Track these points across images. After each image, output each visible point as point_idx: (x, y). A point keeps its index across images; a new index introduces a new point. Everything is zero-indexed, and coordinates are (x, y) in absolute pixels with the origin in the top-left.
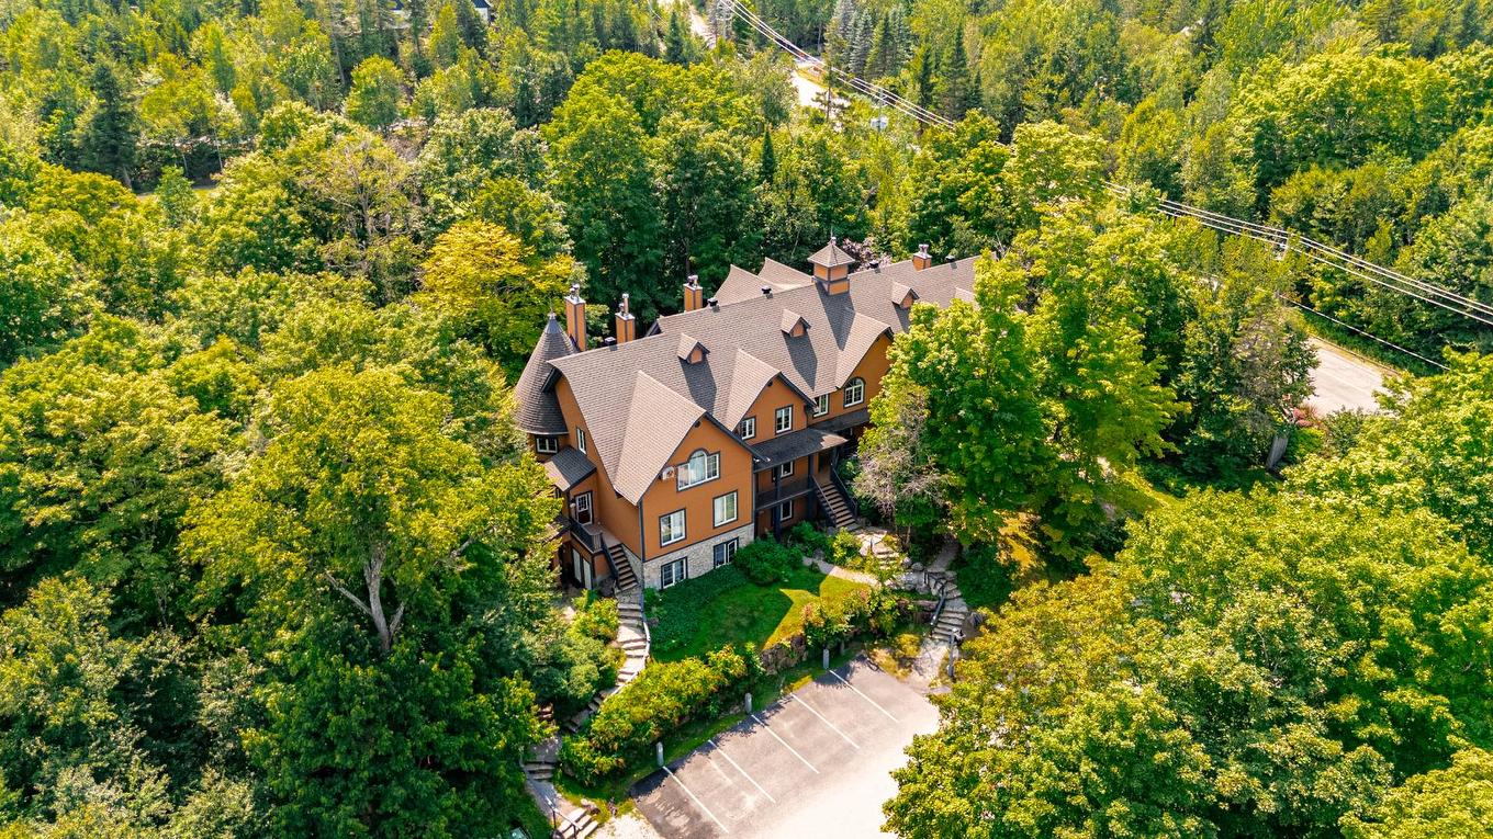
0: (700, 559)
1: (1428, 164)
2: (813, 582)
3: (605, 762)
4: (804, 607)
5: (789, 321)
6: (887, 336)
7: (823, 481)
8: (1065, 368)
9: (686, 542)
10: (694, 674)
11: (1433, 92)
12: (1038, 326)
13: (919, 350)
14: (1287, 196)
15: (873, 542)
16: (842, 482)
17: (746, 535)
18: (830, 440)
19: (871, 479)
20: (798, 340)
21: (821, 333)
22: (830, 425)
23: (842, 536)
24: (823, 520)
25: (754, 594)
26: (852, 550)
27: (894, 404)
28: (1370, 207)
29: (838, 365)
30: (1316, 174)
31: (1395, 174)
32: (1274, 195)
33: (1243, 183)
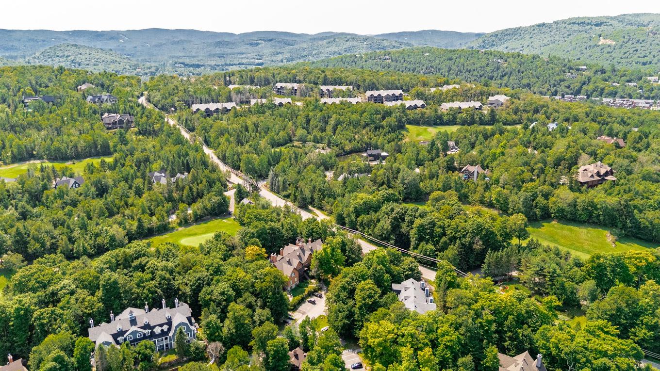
0: (294, 286)
1: (377, 214)
2: (307, 287)
3: (292, 308)
4: (307, 290)
5: (298, 254)
6: (311, 254)
7: (305, 275)
8: (333, 255)
9: (292, 284)
10: (298, 298)
11: (379, 202)
12: (329, 251)
13: (316, 256)
14: (360, 219)
15: (313, 281)
16: (308, 274)
17: (298, 282)
18: (306, 269)
19: (312, 273)
20: (299, 256)
21: (302, 255)
22: (305, 267)
23: (309, 281)
24: (306, 279)
25: (301, 289)
26: (311, 282)
27: (314, 263)
28: (371, 221)
29: (305, 259)
30: (363, 216)
31: (374, 216)
32: (358, 219)
33: (353, 217)
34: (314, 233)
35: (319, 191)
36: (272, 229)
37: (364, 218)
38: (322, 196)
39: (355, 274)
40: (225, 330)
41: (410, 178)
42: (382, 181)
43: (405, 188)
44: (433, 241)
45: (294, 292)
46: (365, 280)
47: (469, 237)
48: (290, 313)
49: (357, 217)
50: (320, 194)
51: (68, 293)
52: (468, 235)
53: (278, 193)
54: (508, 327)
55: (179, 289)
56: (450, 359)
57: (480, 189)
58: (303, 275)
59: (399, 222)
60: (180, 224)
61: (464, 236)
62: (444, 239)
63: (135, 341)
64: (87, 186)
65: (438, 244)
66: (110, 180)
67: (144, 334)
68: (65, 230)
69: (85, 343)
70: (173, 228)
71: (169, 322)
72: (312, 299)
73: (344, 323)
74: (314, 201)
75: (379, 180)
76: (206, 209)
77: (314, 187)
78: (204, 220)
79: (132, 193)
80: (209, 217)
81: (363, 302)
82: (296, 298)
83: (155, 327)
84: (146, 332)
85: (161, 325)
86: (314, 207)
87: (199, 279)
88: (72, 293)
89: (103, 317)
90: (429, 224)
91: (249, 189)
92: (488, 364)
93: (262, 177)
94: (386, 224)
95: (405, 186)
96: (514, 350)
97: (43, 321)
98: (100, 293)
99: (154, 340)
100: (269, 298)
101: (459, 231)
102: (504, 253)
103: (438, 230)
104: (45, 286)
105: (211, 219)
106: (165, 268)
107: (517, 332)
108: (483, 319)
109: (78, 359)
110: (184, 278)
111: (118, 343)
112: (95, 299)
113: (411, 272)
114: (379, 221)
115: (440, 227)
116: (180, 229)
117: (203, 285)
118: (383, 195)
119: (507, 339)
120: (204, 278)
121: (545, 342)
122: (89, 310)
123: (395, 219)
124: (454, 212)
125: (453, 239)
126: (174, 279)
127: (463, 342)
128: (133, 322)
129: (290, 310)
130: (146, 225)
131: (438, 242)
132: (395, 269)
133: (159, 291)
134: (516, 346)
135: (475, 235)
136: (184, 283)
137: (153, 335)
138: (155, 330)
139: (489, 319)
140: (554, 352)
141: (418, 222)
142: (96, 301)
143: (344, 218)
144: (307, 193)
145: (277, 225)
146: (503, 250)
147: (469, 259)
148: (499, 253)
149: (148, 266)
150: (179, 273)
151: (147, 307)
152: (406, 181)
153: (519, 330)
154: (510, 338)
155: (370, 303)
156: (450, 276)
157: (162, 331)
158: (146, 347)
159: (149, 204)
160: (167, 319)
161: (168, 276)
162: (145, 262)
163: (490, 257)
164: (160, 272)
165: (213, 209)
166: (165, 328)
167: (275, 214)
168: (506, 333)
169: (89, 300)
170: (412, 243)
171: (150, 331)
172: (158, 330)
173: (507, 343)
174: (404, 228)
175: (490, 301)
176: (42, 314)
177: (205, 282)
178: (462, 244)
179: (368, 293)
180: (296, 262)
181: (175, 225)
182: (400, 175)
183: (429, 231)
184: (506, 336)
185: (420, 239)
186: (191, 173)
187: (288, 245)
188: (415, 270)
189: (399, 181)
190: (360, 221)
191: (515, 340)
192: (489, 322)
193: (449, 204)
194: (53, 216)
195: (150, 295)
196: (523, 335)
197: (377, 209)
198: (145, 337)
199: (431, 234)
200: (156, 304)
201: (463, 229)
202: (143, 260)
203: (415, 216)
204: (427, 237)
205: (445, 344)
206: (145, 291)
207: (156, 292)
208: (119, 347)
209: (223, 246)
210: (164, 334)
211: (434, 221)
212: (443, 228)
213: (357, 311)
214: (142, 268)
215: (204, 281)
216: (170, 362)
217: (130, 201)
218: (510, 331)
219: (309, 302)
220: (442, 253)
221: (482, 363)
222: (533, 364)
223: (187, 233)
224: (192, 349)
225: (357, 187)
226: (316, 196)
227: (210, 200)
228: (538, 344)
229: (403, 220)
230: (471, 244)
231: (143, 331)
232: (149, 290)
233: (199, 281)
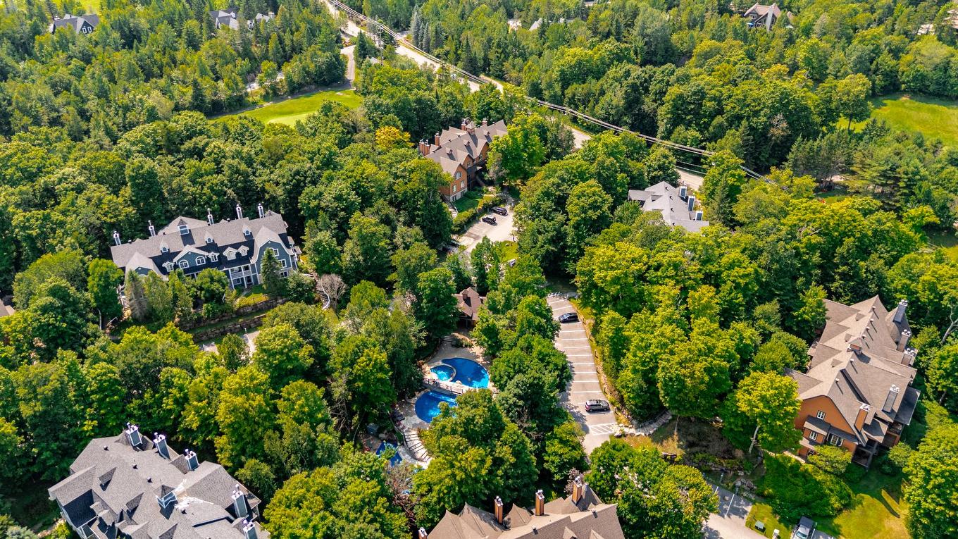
0: (459, 196)
1: (601, 82)
2: (482, 198)
3: (457, 229)
4: (481, 202)
5: (465, 143)
6: (487, 144)
7: (478, 178)
8: (526, 146)
9: (457, 192)
10: (468, 213)
11: (602, 59)
12: (519, 136)
13: (497, 145)
14: (569, 92)
15: (491, 188)
16: (482, 177)
17: (466, 190)
18: (479, 168)
19: (491, 175)
20: (468, 147)
21: (472, 144)
22: (478, 164)
23: (485, 188)
24: (480, 186)
25: (471, 200)
26: (487, 190)
27: (493, 160)
28: (589, 94)
29: (477, 151)
30: (575, 85)
31: (593, 85)
32: (566, 92)
33: (558, 88)
34: (491, 111)
35: (499, 46)
36: (419, 101)
37: (576, 89)
38: (503, 56)
39: (567, 171)
40: (346, 257)
41: (657, 25)
42: (607, 29)
43: (646, 43)
44: (697, 124)
45: (460, 204)
46: (584, 180)
47: (765, 116)
48: (454, 237)
49: (564, 88)
50: (500, 51)
51: (73, 189)
52: (762, 113)
53: (428, 51)
54: (842, 257)
55: (264, 190)
56: (742, 305)
57: (778, 43)
58: (476, 177)
59: (640, 94)
60: (266, 98)
61: (756, 114)
62: (719, 120)
63: (192, 270)
64: (104, 28)
65: (707, 128)
66: (143, 21)
67: (208, 259)
68: (73, 97)
69: (105, 269)
70: (255, 104)
71: (250, 242)
72: (491, 216)
73: (547, 251)
74: (489, 65)
75: (603, 27)
76: (308, 73)
77: (490, 40)
78: (305, 92)
79: (182, 45)
80: (313, 87)
81: (583, 215)
82: (463, 214)
83: (225, 248)
84: (211, 255)
85: (236, 246)
86: (488, 75)
87: (298, 173)
88: (79, 189)
89: (136, 230)
90: (695, 94)
91: (378, 43)
92: (805, 316)
93: (400, 26)
94: (616, 97)
95: (646, 39)
96: (847, 295)
97: (30, 232)
98: (127, 191)
99: (225, 269)
100: (419, 210)
101: (748, 106)
102: (824, 143)
103: (709, 105)
104: (31, 177)
105: (317, 90)
106: (238, 154)
107: (857, 264)
108: (799, 241)
109: (96, 294)
110: (271, 173)
111: (164, 271)
112: (120, 200)
113: (661, 173)
114: (603, 93)
115: (714, 99)
116: (266, 104)
117: (305, 184)
118: (610, 51)
119: (837, 277)
120: (305, 172)
121: (908, 282)
122: (111, 218)
123: (634, 87)
124: (738, 75)
125: (736, 120)
126: (254, 173)
127: (764, 280)
128: (187, 238)
129: (454, 233)
130: (208, 96)
131: (707, 126)
132: (635, 166)
133: (230, 191)
134: (853, 289)
135: (774, 110)
136: (272, 180)
137: (222, 262)
138: (225, 253)
139: (813, 241)
140: (924, 297)
141: (674, 91)
142: (122, 204)
143: (541, 90)
144: (477, 49)
145: (427, 95)
146: (823, 137)
147: (760, 154)
148: (816, 143)
149: (208, 150)
150: (263, 164)
151: (210, 216)
152: (649, 31)
153: (862, 263)
154: (844, 276)
155: (595, 217)
156: (733, 176)
157: (238, 254)
158: (212, 280)
159: (212, 62)
160: (246, 237)
161: (243, 167)
162: (202, 143)
163: (799, 150)
164: (229, 161)
165: (320, 74)
166: (244, 250)
167: (423, 79)
168: (837, 266)
169: (110, 201)
170: (661, 129)
171: (217, 254)
172: (230, 254)
173: (836, 284)
174: (648, 104)
175: (814, 213)
176: (28, 220)
177: (309, 179)
178: (752, 129)
179: (591, 200)
180: (462, 156)
181: (257, 98)
182: (639, 21)
183: (692, 106)
184: (836, 273)
185: (676, 121)
186: (279, 13)
187: (448, 129)
188: (669, 169)
189: (635, 31)
190: (570, 96)
191: (852, 278)
192: (812, 248)
193: (728, 62)
194: (51, 74)
195: (215, 198)
196: (867, 271)
197: (599, 74)
198: (209, 264)
199: (696, 113)
200: (225, 212)
201: (754, 100)
202: (200, 141)
203: (668, 81)
204: (688, 118)
205: (733, 282)
206: (205, 190)
207: (225, 194)
208: (165, 278)
209: (336, 125)
210: (240, 259)
211: (703, 88)
212: (718, 100)
213: (569, 229)
214: (198, 153)
215: (306, 178)
216: (255, 305)
217: (179, 56)
218: (846, 264)
219: (484, 220)
220: (713, 143)
221: (795, 314)
222: (887, 317)
223: (279, 110)
224: (291, 286)
225: (565, 39)
226: (492, 56)
227: (313, 58)
228: (894, 285)
229: (647, 90)
230: (767, 127)
231: (206, 254)
232: (211, 189)
233: (297, 177)
